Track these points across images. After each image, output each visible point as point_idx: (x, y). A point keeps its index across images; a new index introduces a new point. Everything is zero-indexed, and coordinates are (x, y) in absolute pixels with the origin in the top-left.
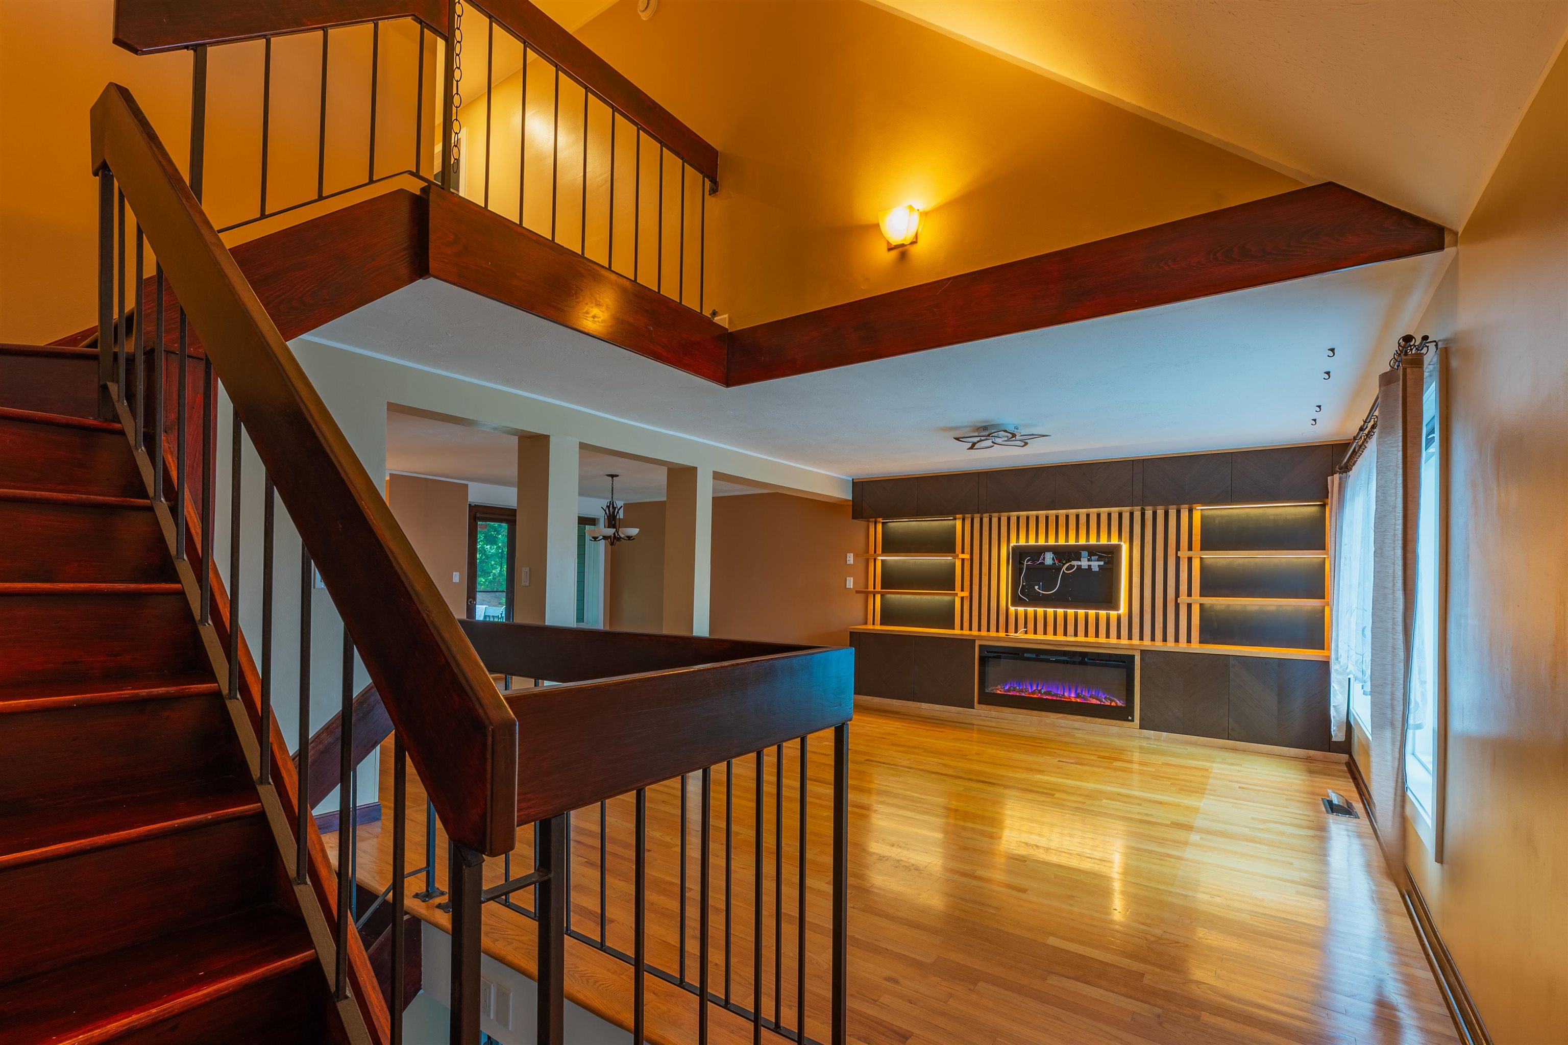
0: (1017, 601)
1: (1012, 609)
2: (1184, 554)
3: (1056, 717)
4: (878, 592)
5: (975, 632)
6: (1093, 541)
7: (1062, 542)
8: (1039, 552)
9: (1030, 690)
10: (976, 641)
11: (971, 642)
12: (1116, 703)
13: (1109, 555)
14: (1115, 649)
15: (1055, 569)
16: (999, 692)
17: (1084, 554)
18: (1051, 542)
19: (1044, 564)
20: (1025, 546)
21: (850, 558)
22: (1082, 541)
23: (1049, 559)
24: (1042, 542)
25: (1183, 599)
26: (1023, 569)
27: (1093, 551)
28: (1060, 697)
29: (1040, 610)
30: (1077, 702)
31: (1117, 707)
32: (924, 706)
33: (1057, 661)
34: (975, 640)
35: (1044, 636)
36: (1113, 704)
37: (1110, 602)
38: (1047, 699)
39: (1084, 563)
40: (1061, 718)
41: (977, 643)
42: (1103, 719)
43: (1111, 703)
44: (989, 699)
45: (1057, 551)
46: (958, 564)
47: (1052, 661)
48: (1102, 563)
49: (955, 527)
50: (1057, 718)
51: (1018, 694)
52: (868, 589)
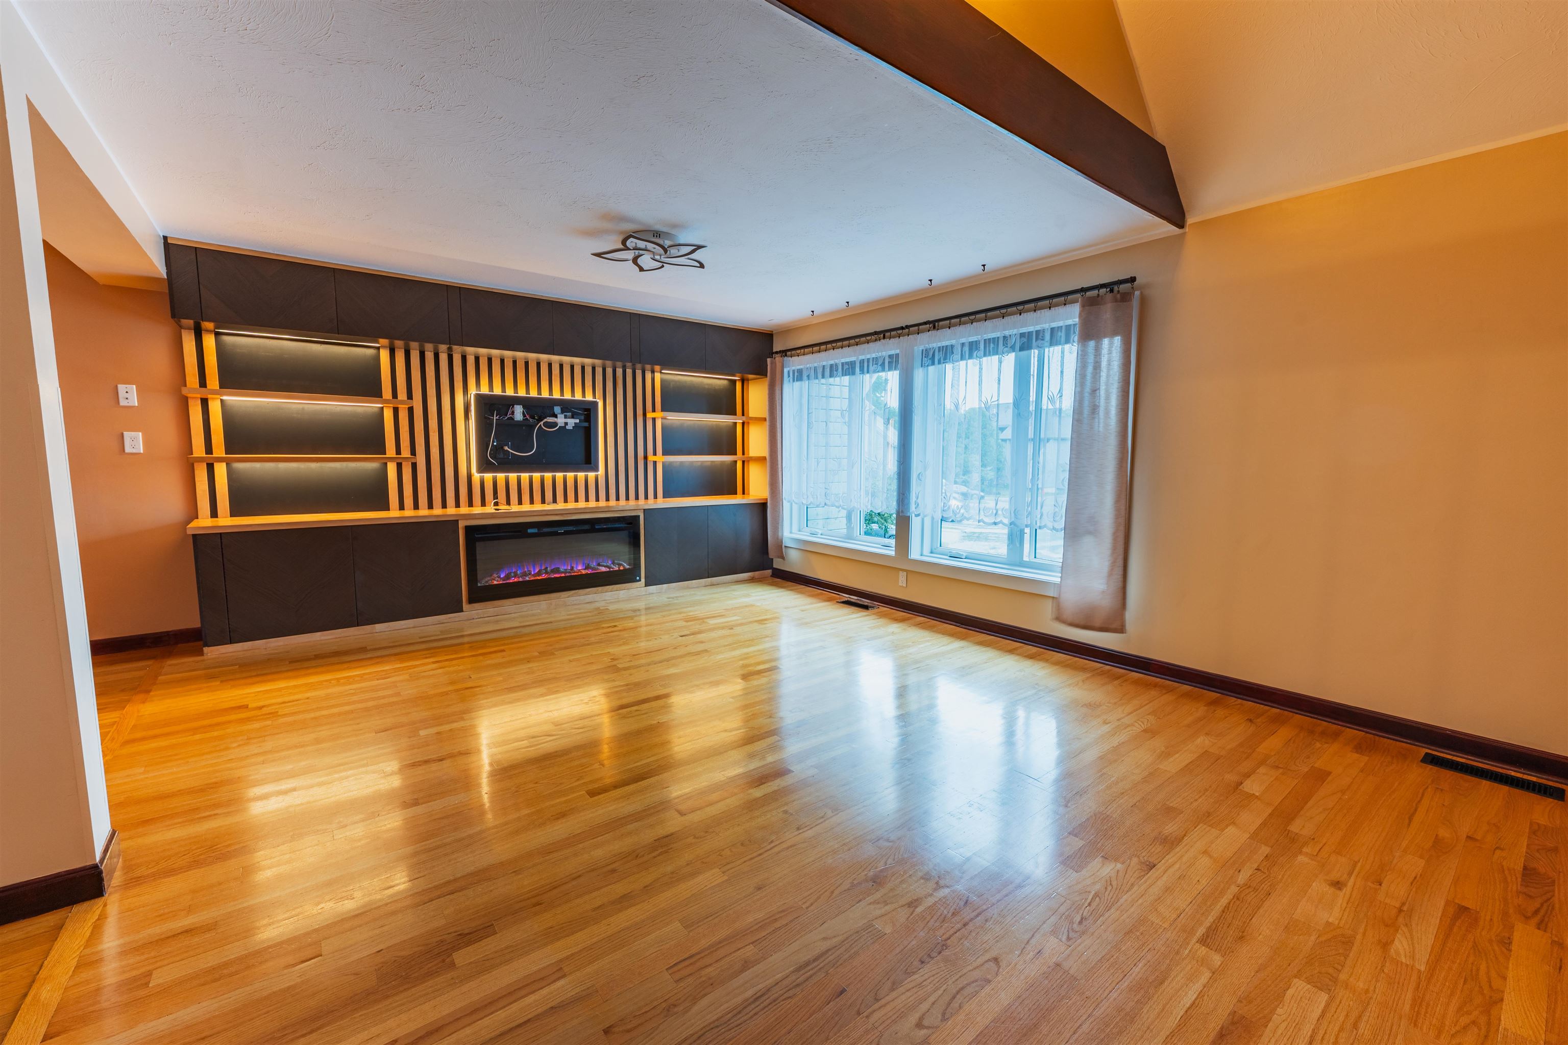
0: (485, 466)
1: (476, 476)
2: (650, 415)
3: (566, 596)
4: (220, 460)
5: (451, 510)
6: (568, 396)
7: (533, 393)
8: (507, 403)
9: (533, 571)
10: (459, 522)
11: (453, 523)
12: (624, 566)
13: (587, 412)
14: (622, 512)
15: (526, 427)
16: (495, 582)
17: (557, 409)
18: (522, 393)
19: (513, 419)
20: (487, 395)
21: (129, 395)
22: (556, 395)
23: (518, 413)
24: (510, 392)
25: (651, 458)
26: (492, 425)
27: (568, 407)
28: (570, 572)
29: (513, 476)
30: (587, 574)
31: (625, 570)
32: (379, 627)
33: (566, 533)
34: (458, 520)
35: (519, 506)
36: (622, 568)
37: (588, 461)
38: (555, 578)
39: (561, 420)
40: (572, 596)
41: (462, 524)
42: (613, 586)
43: (619, 568)
44: (480, 595)
45: (527, 403)
46: (388, 415)
47: (561, 534)
48: (577, 421)
49: (377, 358)
50: (569, 597)
51: (521, 579)
52: (192, 454)
